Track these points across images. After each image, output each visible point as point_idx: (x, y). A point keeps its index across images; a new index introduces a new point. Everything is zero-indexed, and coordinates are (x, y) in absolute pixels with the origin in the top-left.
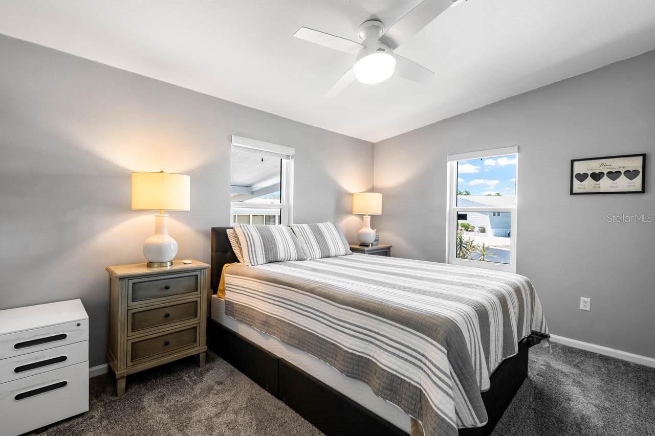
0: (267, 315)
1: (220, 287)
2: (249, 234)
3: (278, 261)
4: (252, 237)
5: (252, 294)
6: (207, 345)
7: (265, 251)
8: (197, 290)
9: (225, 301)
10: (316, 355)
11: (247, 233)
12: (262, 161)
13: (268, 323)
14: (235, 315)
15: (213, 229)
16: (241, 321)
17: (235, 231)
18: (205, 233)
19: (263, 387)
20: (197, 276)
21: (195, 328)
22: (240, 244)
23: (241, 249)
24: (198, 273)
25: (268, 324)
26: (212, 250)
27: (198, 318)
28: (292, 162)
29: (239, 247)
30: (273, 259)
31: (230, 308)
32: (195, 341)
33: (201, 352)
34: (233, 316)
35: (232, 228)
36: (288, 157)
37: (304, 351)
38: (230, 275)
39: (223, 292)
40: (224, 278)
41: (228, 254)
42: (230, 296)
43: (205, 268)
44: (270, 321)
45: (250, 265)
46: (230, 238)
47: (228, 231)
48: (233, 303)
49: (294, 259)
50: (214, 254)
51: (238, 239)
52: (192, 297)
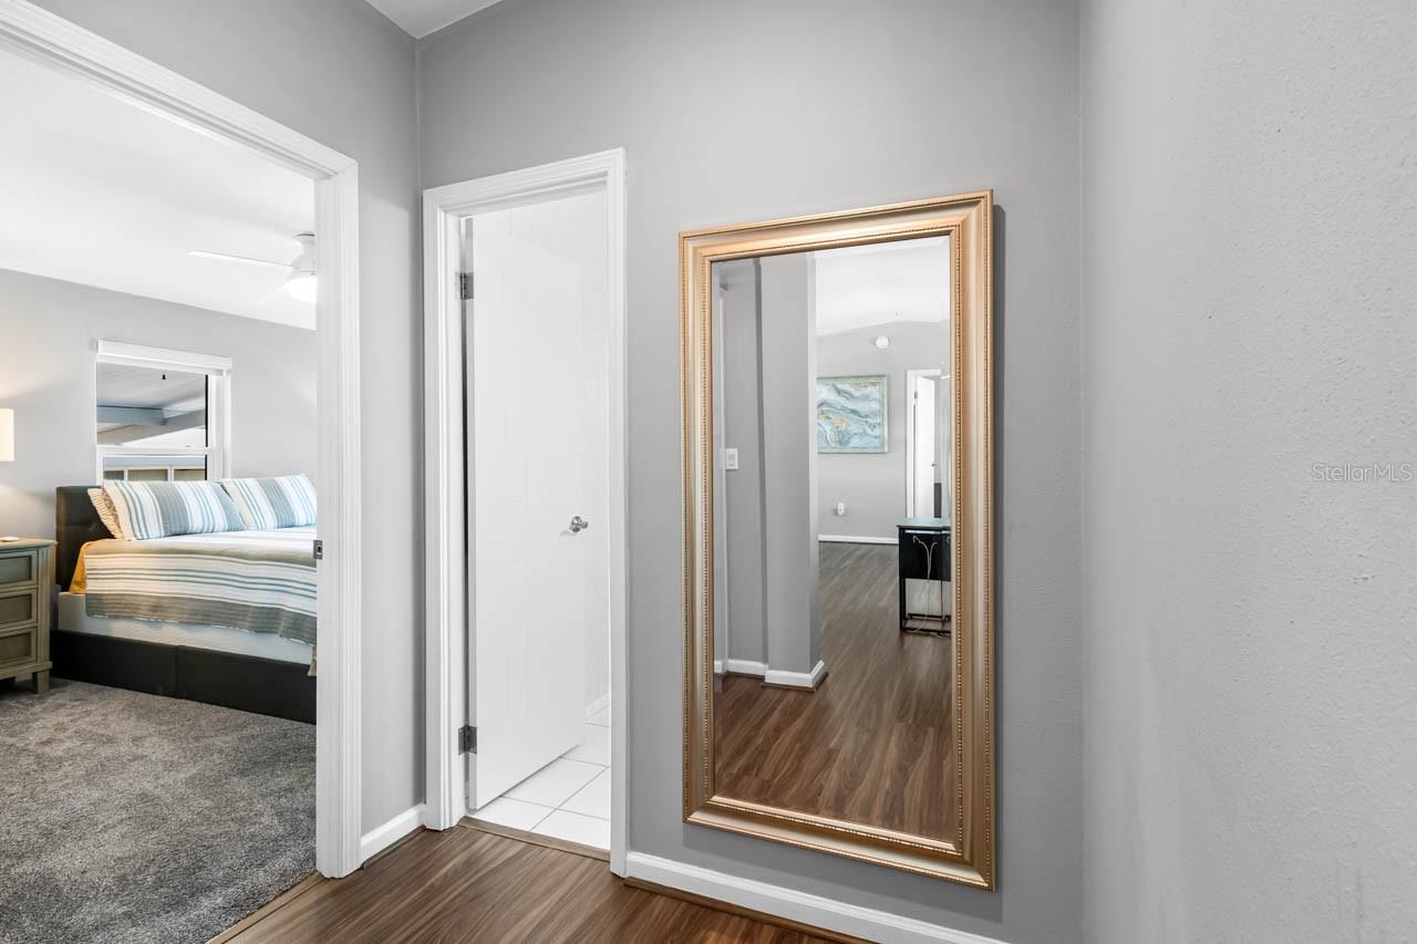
0: (158, 597)
1: (77, 576)
2: (135, 497)
3: (191, 534)
4: (139, 500)
5: (134, 574)
6: (50, 660)
7: (164, 518)
8: (30, 578)
9: (87, 595)
10: (223, 623)
11: (130, 495)
12: (164, 378)
13: (161, 607)
14: (105, 610)
15: (60, 490)
16: (116, 617)
17: (104, 491)
18: (41, 497)
19: (154, 692)
20: (30, 557)
21: (28, 635)
22: (114, 510)
23: (116, 517)
24: (33, 553)
25: (158, 609)
26: (58, 523)
27: (34, 619)
28: (227, 380)
29: (113, 514)
30: (178, 530)
31: (97, 604)
32: (28, 653)
33: (41, 669)
34: (103, 613)
35: (99, 487)
36: (219, 372)
37: (209, 625)
38: (92, 557)
39: (82, 583)
40: (83, 563)
41: (91, 529)
42: (93, 586)
43: (46, 546)
44: (164, 602)
45: (133, 539)
46: (95, 503)
47: (91, 492)
48: (102, 595)
49: (222, 528)
50: (63, 528)
51: (111, 502)
52: (22, 588)
